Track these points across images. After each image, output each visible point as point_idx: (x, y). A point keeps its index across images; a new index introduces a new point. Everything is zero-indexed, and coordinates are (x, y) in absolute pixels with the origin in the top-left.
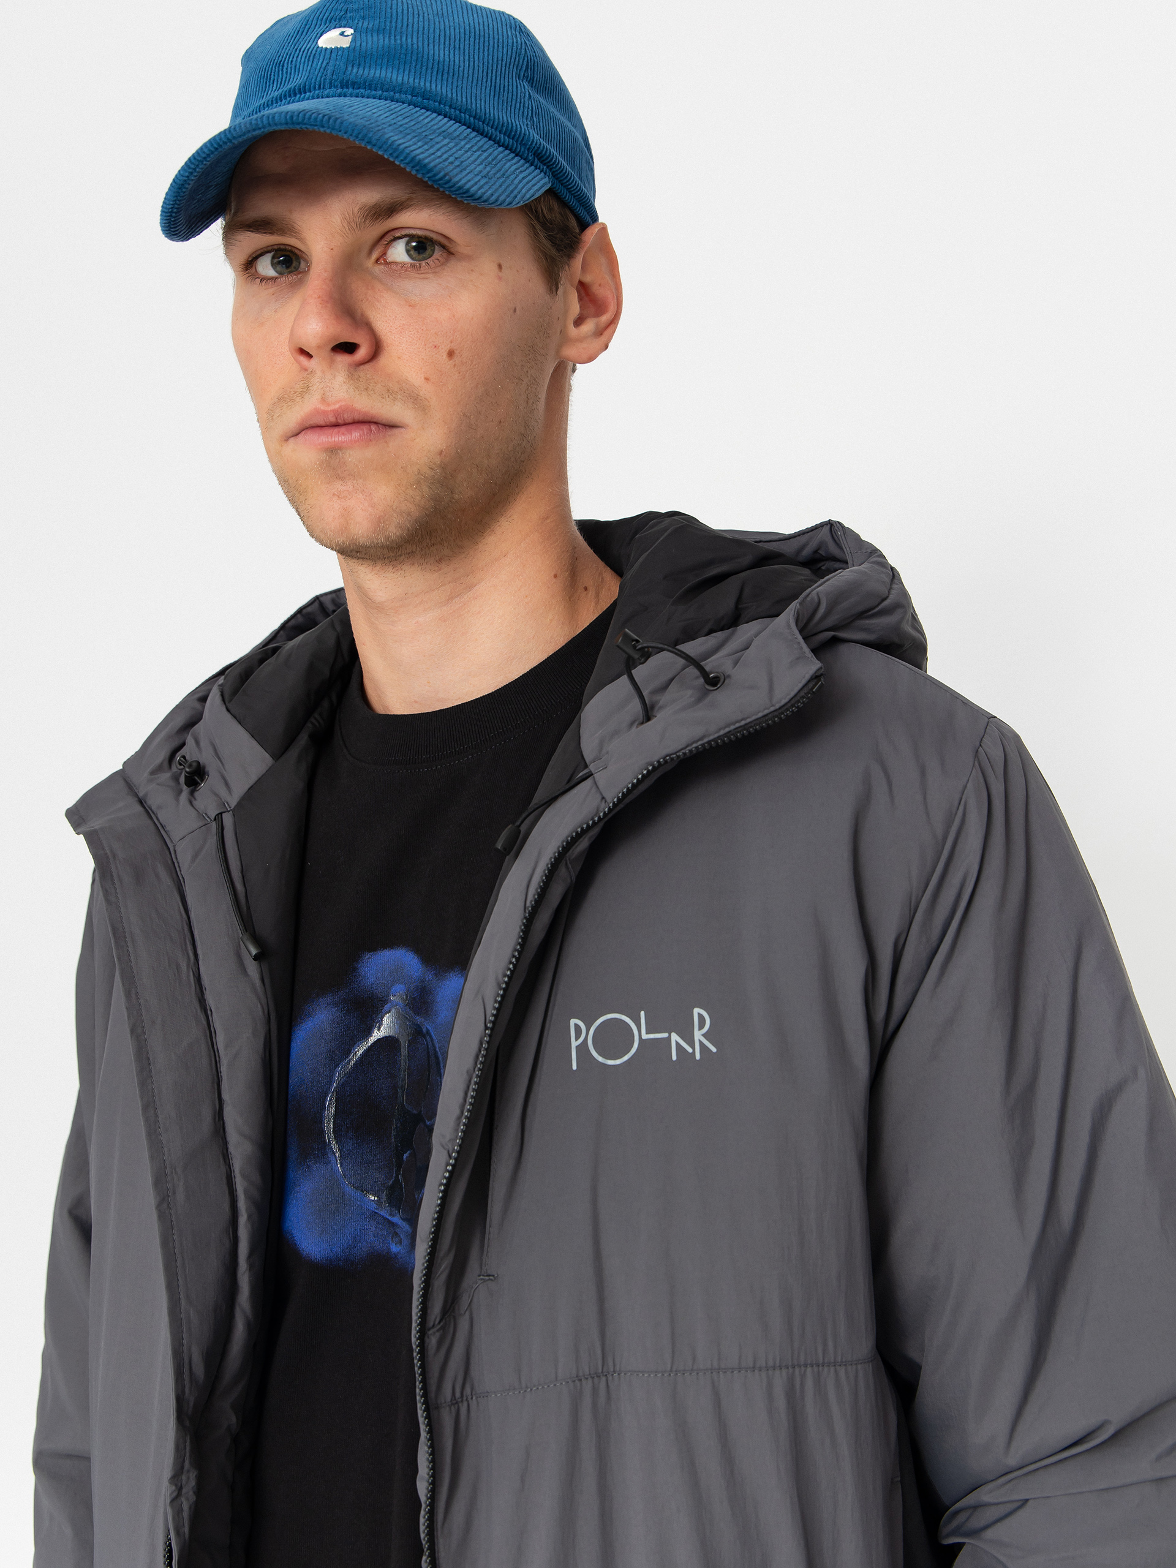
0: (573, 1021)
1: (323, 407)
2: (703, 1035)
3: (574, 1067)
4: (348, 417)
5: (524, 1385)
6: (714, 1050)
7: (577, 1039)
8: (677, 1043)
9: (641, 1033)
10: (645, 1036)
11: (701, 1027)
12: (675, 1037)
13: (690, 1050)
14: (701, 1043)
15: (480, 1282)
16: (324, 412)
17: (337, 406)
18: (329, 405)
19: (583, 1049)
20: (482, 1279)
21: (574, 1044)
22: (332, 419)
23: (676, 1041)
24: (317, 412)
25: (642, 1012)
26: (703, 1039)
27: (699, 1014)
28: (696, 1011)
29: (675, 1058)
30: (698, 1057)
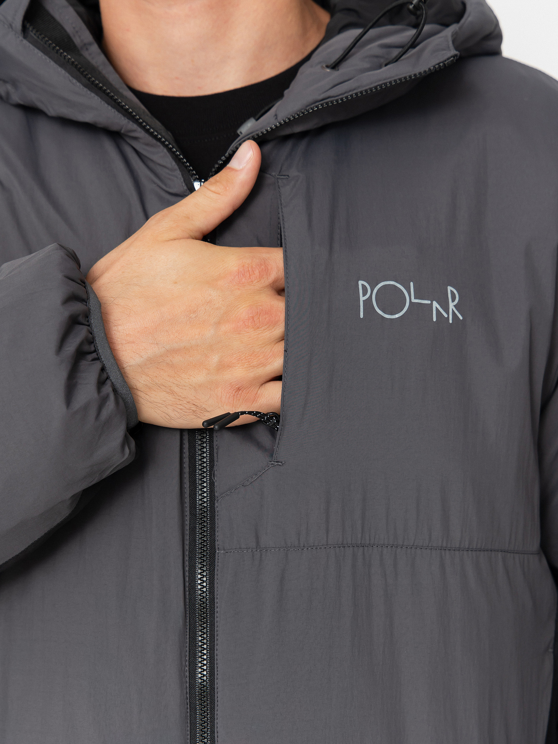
0: (361, 283)
2: (455, 306)
3: (362, 316)
5: (302, 545)
6: (461, 318)
8: (437, 309)
9: (411, 297)
10: (414, 300)
11: (453, 300)
12: (435, 304)
13: (446, 316)
14: (453, 313)
15: (271, 466)
19: (368, 303)
20: (272, 464)
21: (362, 299)
23: (436, 307)
25: (412, 284)
26: (454, 309)
27: (451, 291)
28: (450, 288)
29: (435, 320)
30: (451, 322)
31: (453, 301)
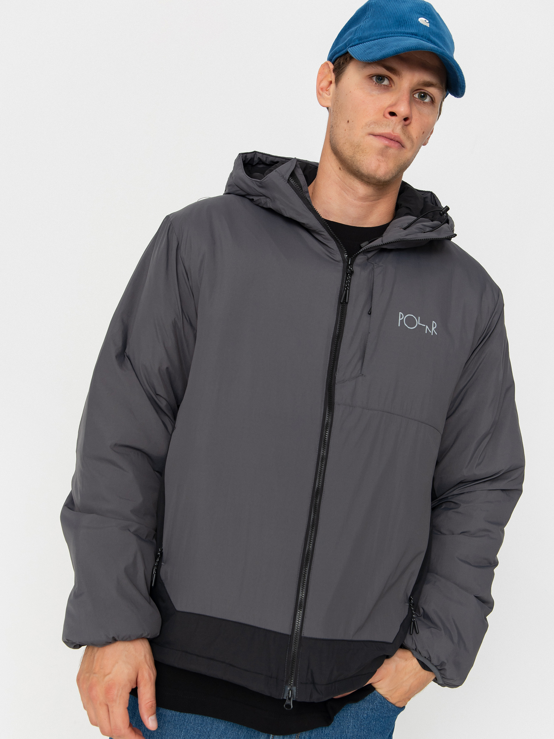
0: (400, 313)
1: (392, 133)
3: (399, 326)
4: (397, 139)
6: (436, 334)
7: (401, 318)
8: (427, 329)
9: (418, 322)
10: (419, 324)
12: (427, 327)
13: (430, 332)
15: (360, 376)
16: (392, 135)
17: (396, 135)
18: (394, 133)
19: (402, 321)
21: (400, 319)
22: (392, 138)
24: (390, 134)
25: (419, 317)
26: (434, 330)
27: (434, 323)
28: (433, 322)
29: (426, 333)
30: (432, 335)
31: (434, 327)
